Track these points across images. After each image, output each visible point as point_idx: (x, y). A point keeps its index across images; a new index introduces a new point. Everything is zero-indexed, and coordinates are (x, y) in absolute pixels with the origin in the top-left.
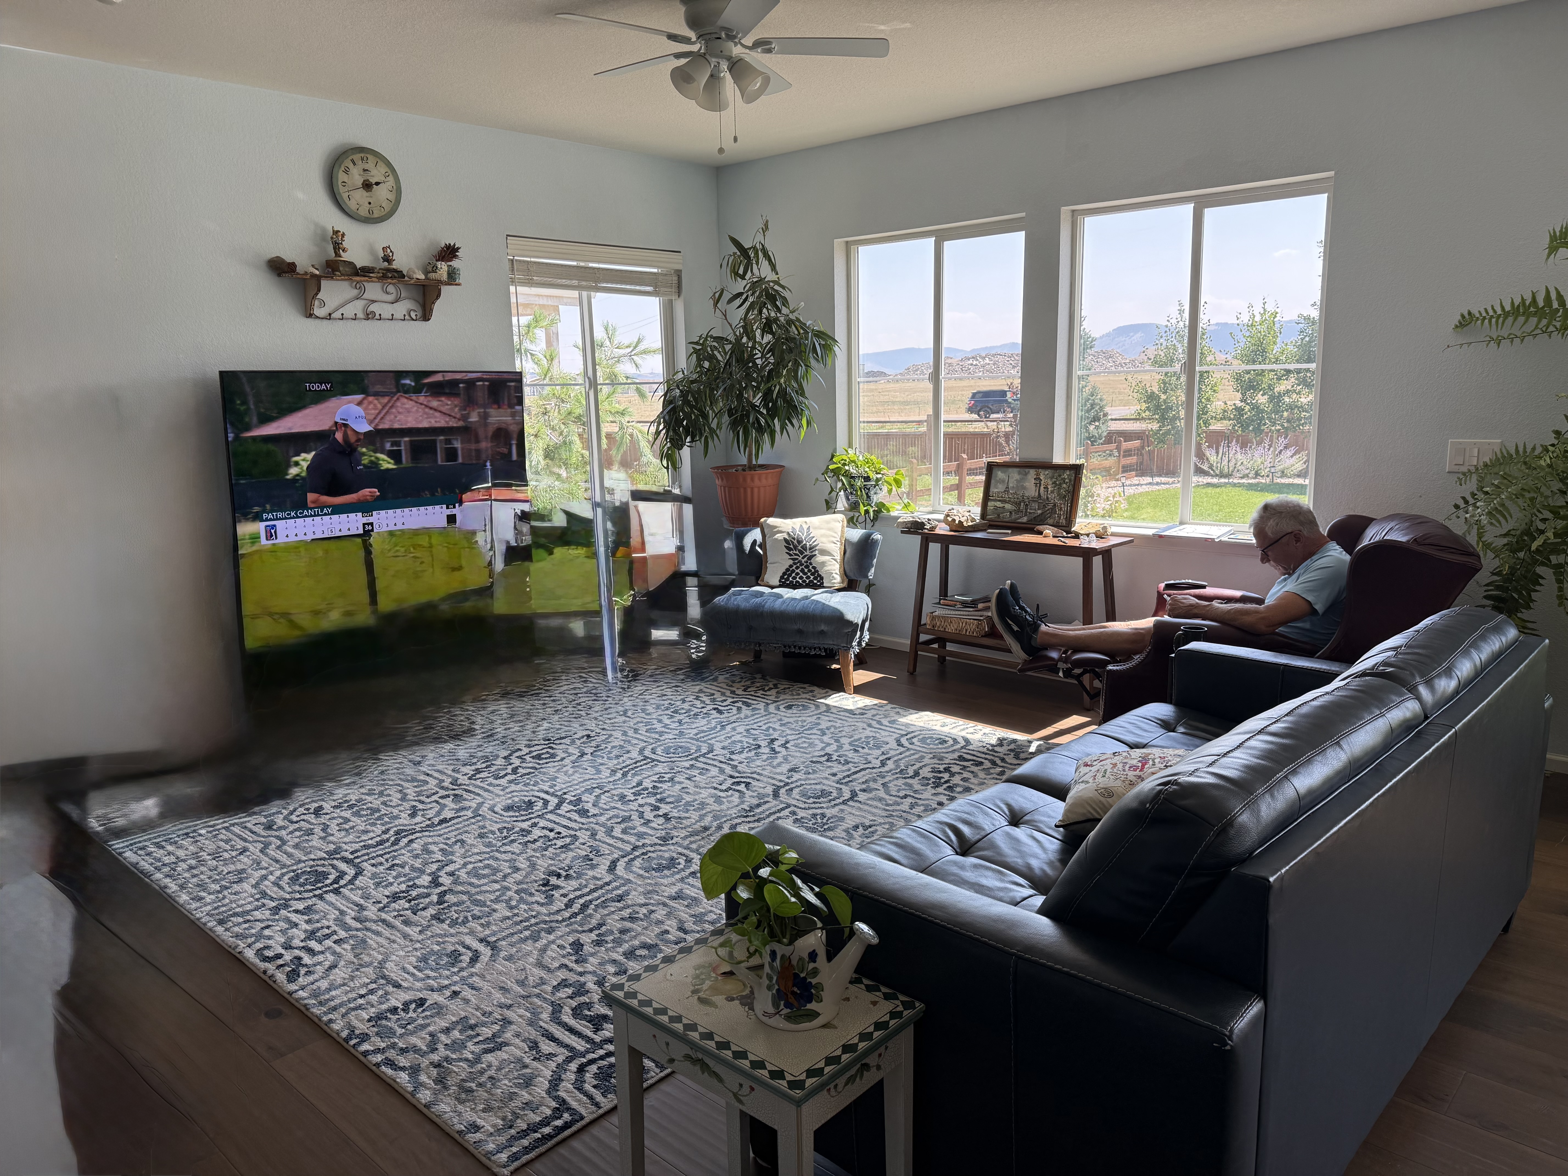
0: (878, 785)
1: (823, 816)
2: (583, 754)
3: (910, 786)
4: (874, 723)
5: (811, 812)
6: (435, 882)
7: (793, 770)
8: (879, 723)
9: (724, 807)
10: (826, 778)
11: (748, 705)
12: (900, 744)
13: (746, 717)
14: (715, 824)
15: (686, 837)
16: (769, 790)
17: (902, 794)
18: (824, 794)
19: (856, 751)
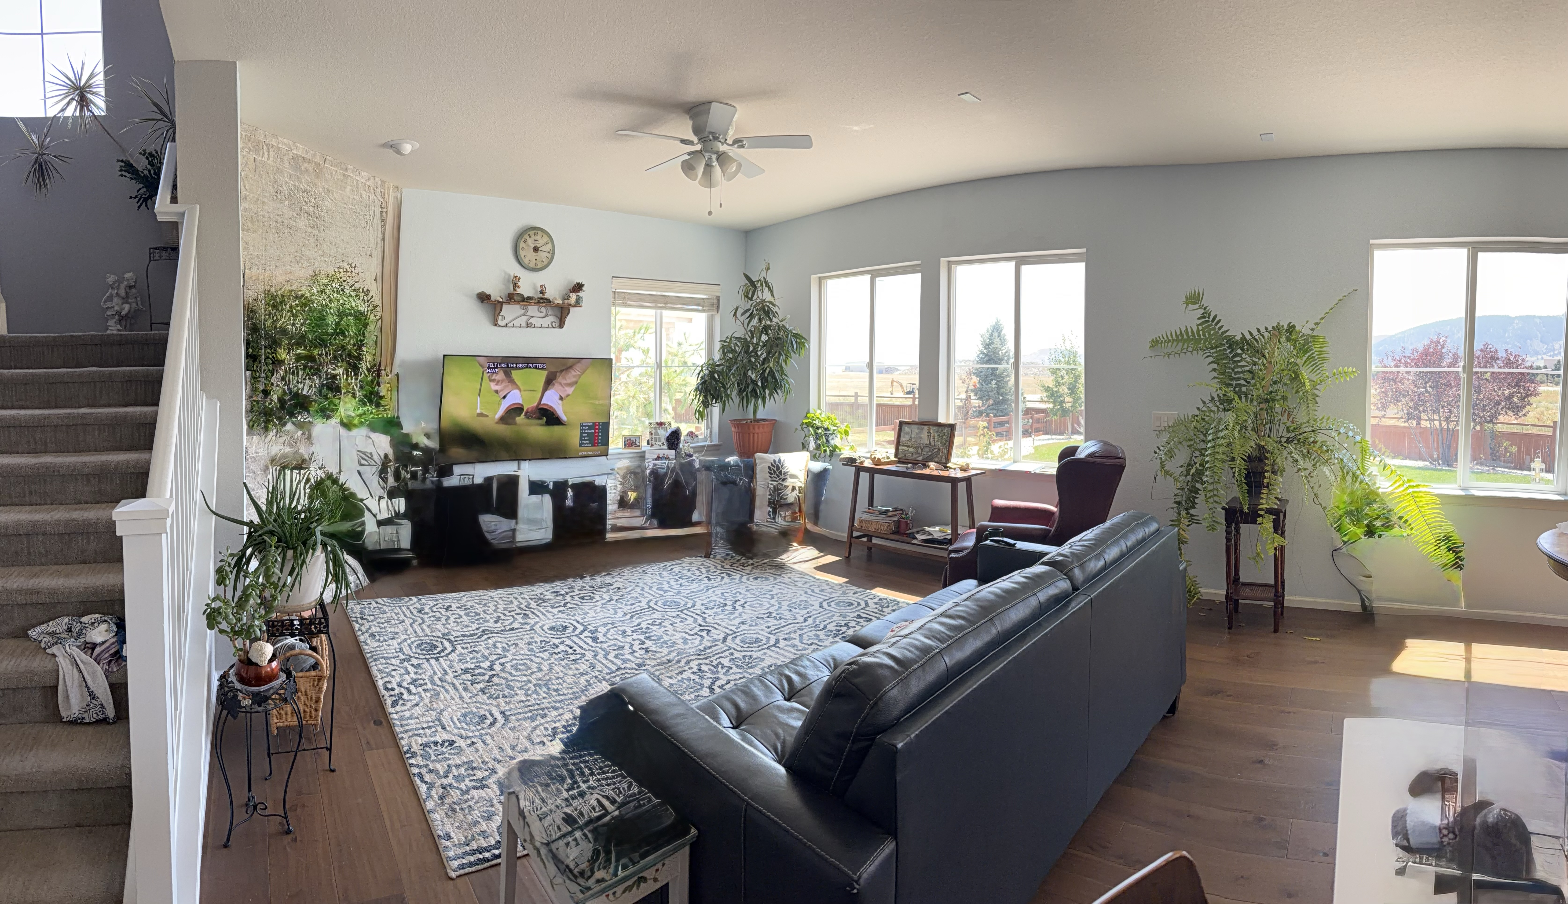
0: (796, 636)
1: (751, 657)
2: (611, 600)
3: (817, 636)
4: (809, 592)
5: (743, 654)
6: (491, 668)
7: (742, 623)
8: (813, 591)
9: (687, 647)
10: (762, 630)
11: (729, 575)
12: (821, 606)
13: (725, 584)
14: (677, 658)
15: (655, 666)
16: (721, 637)
17: (809, 642)
18: (757, 640)
19: (790, 610)
